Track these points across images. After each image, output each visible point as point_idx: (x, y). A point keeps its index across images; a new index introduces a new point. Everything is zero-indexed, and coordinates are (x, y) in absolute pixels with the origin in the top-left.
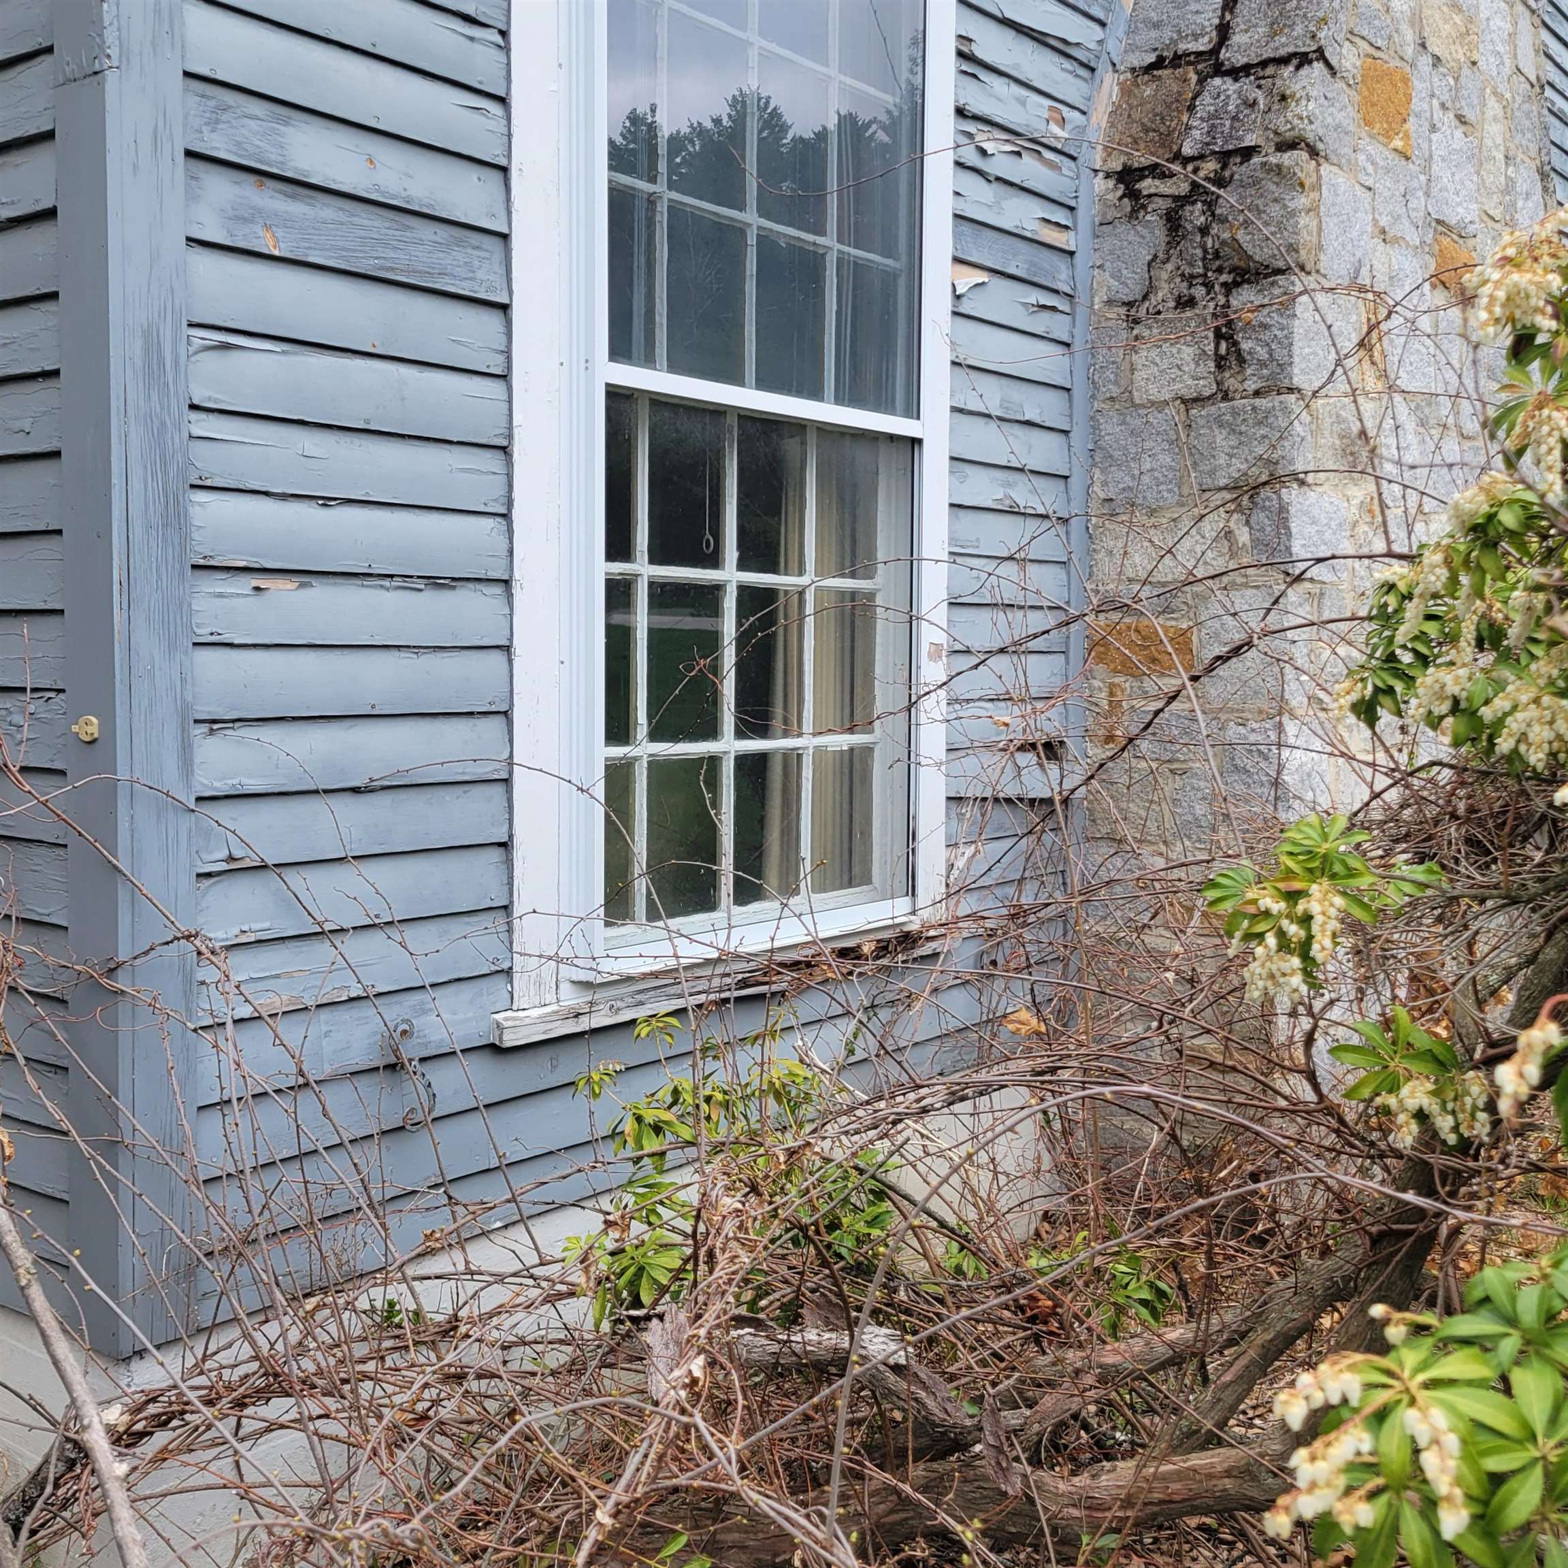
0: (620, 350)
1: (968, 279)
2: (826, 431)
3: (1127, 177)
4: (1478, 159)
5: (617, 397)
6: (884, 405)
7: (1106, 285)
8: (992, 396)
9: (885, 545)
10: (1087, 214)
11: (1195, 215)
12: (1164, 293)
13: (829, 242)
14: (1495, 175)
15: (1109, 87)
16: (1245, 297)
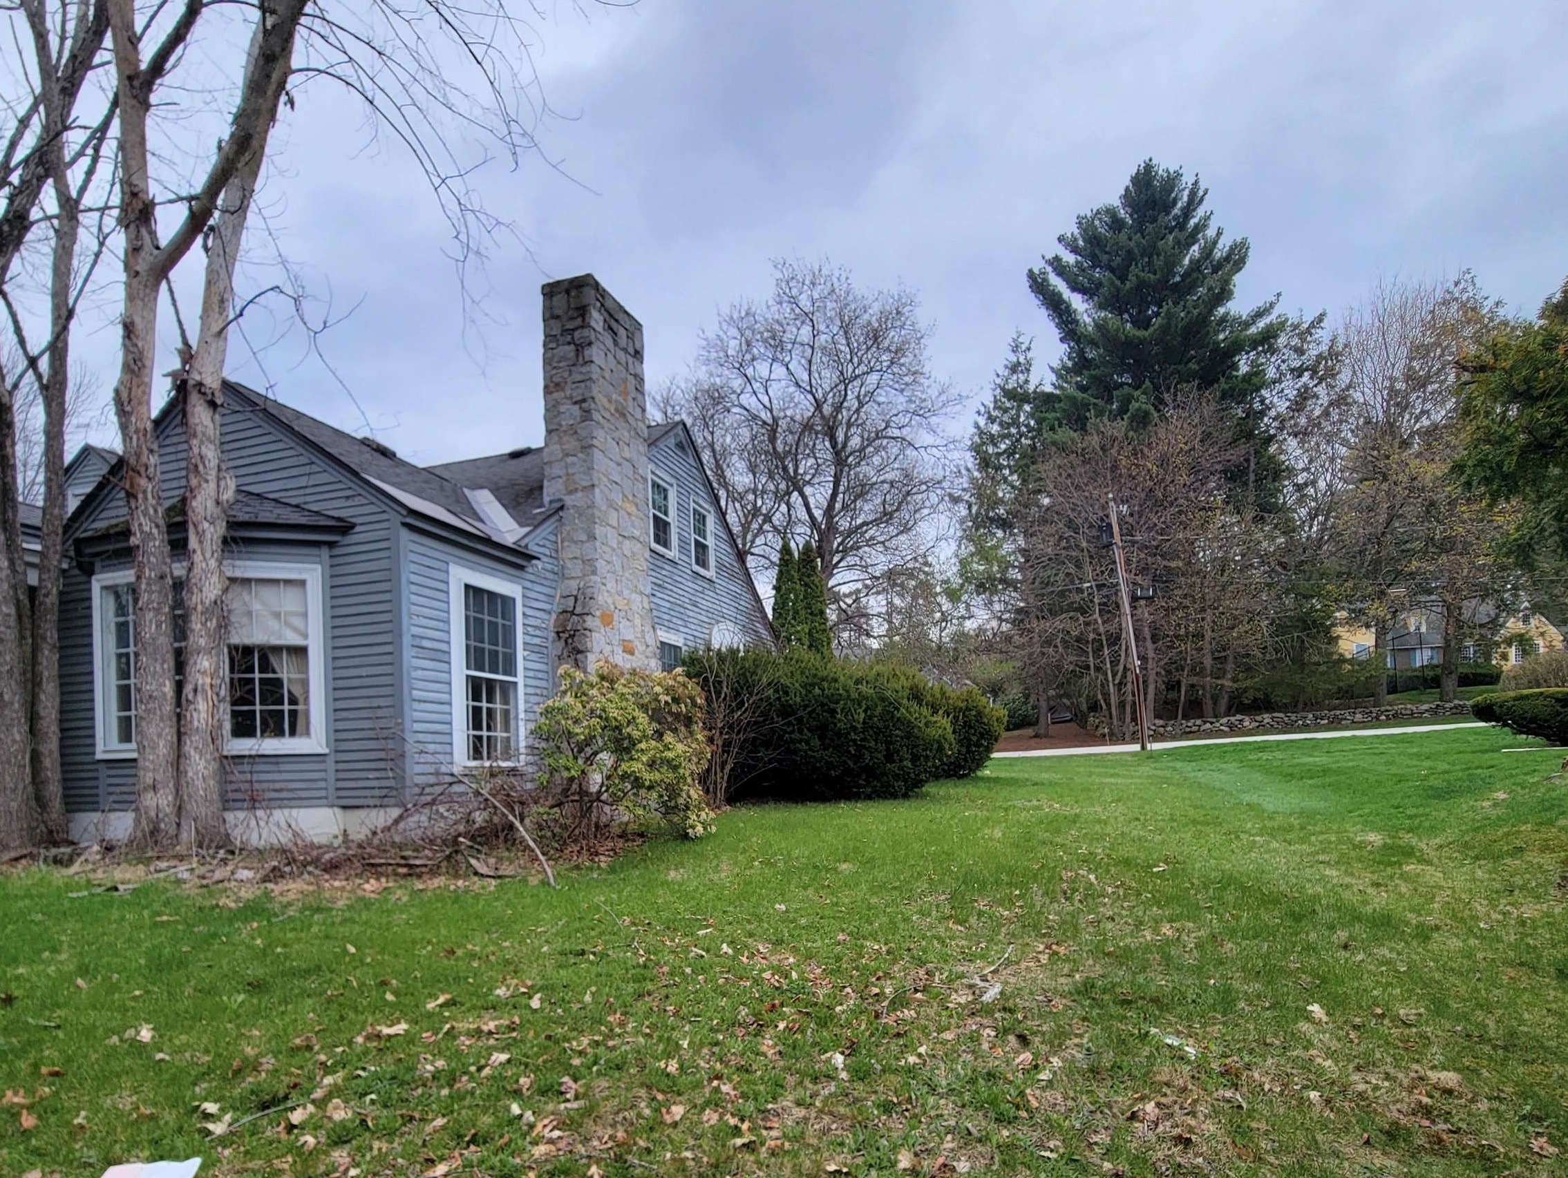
0: (468, 668)
1: (526, 653)
2: (501, 681)
3: (558, 633)
4: (634, 627)
5: (468, 676)
6: (510, 675)
7: (555, 652)
8: (531, 674)
9: (512, 701)
10: (550, 639)
11: (570, 641)
12: (565, 654)
13: (500, 649)
14: (639, 629)
15: (554, 616)
16: (579, 656)
